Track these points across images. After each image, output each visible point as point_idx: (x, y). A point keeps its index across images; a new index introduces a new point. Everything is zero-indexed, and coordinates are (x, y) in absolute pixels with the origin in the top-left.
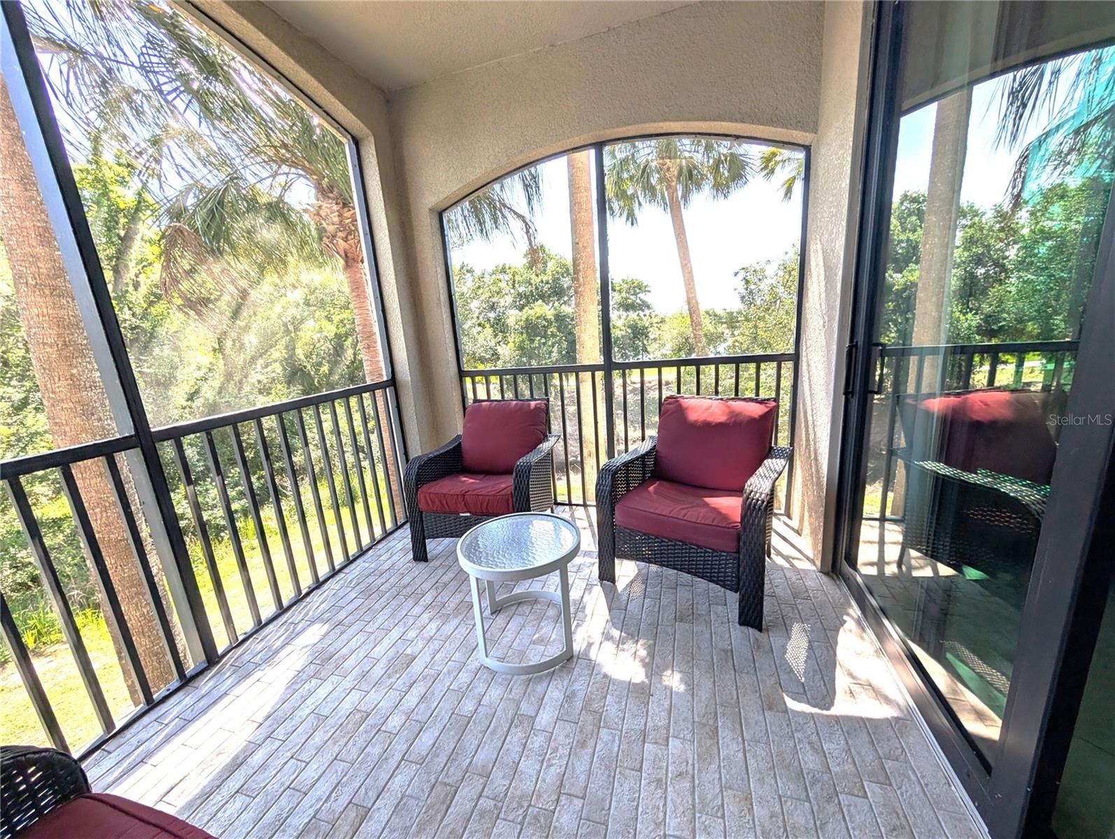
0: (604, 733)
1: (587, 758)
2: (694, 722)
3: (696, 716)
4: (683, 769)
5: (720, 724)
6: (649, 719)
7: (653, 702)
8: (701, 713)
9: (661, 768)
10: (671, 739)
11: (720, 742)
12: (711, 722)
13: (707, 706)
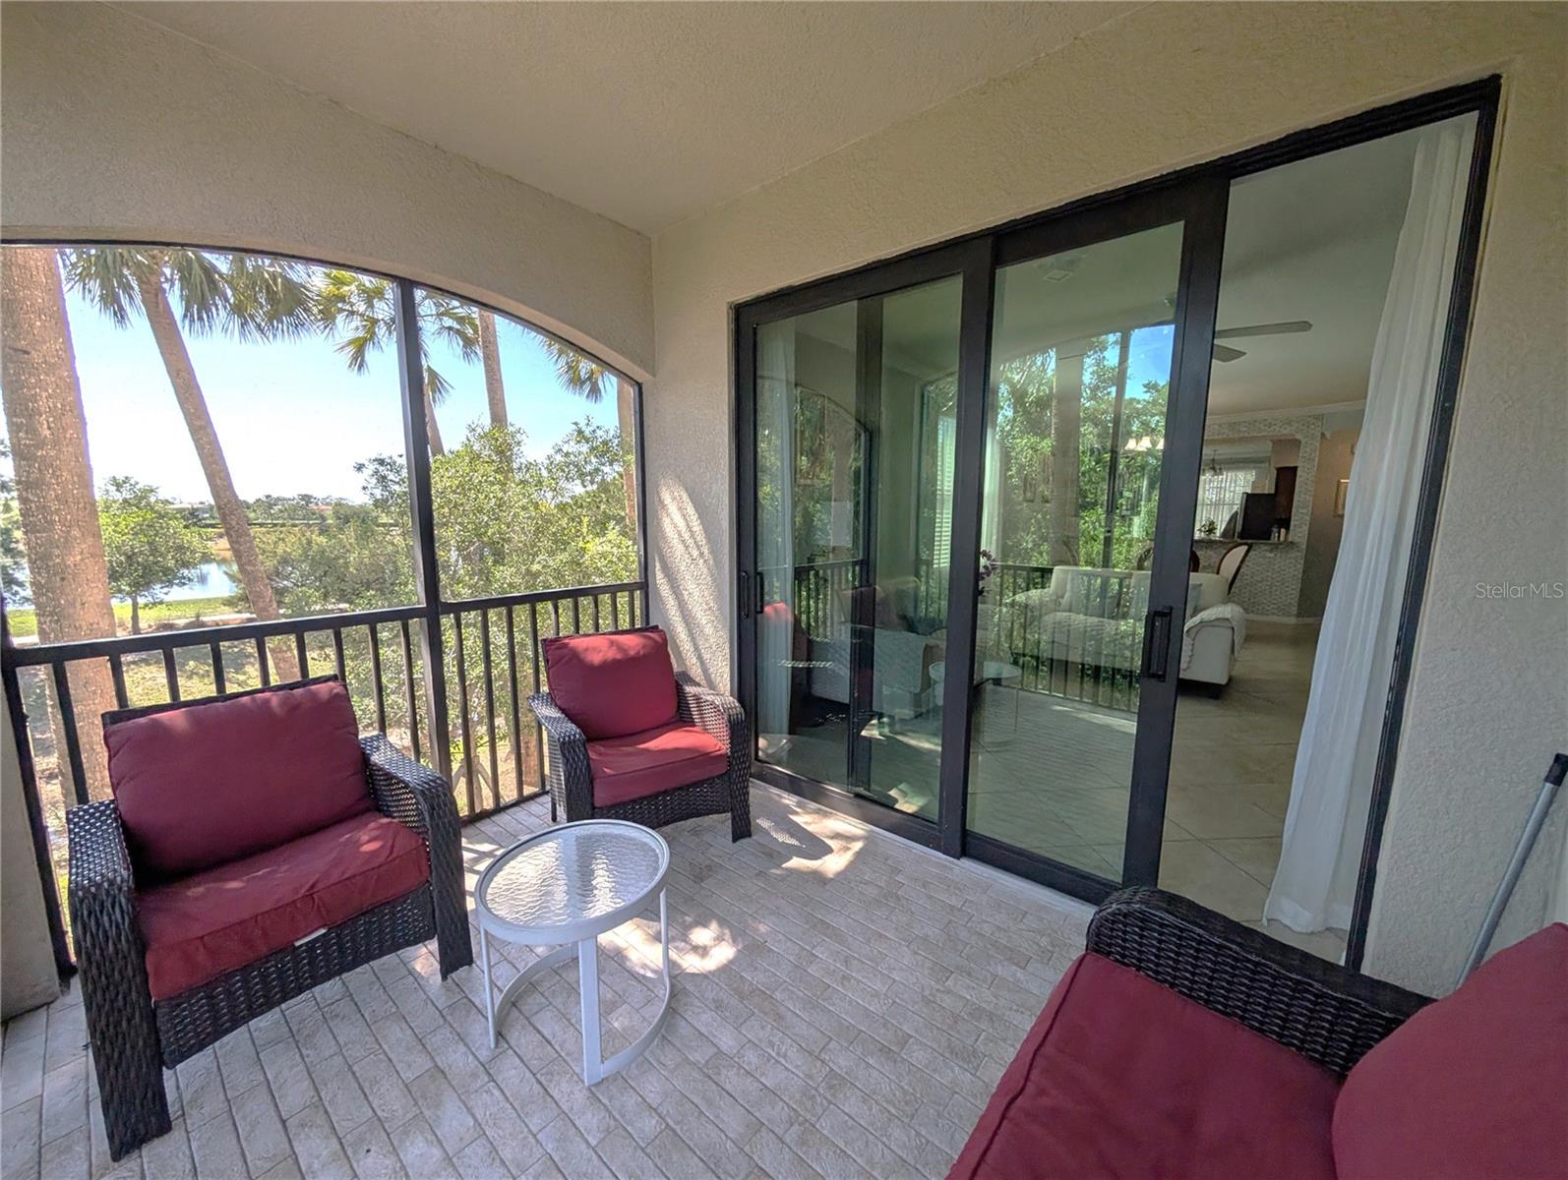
1: (795, 1020)
2: (808, 930)
4: (842, 958)
5: (819, 917)
9: (834, 972)
10: (813, 952)
11: (834, 925)
12: (815, 920)
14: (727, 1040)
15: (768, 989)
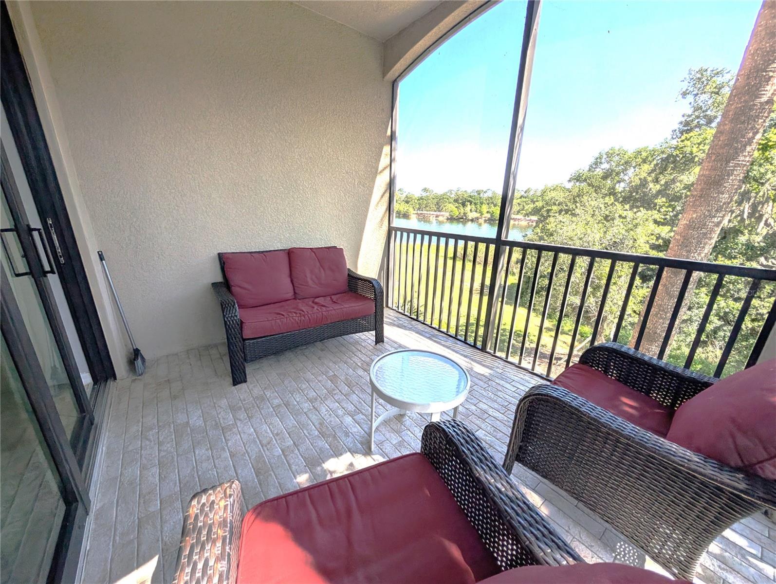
0: (316, 433)
1: (314, 421)
2: (272, 470)
3: (273, 474)
4: (269, 447)
5: (256, 480)
6: (298, 454)
7: (302, 463)
8: (270, 478)
9: (279, 440)
10: (281, 453)
11: (253, 470)
12: (261, 477)
13: (268, 485)
14: (348, 420)
15: (319, 437)
